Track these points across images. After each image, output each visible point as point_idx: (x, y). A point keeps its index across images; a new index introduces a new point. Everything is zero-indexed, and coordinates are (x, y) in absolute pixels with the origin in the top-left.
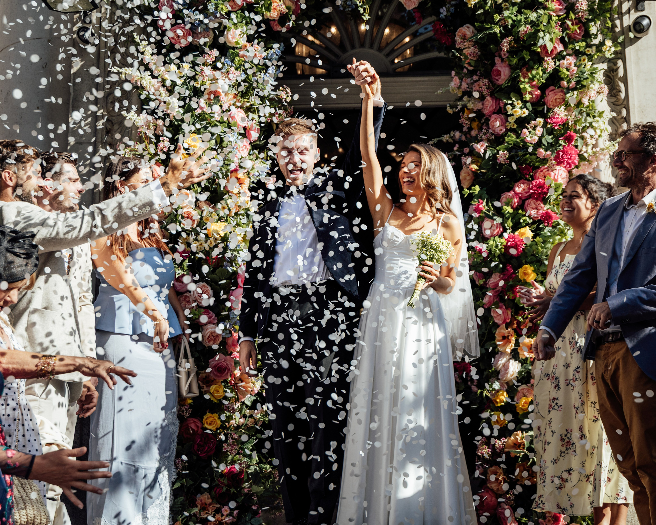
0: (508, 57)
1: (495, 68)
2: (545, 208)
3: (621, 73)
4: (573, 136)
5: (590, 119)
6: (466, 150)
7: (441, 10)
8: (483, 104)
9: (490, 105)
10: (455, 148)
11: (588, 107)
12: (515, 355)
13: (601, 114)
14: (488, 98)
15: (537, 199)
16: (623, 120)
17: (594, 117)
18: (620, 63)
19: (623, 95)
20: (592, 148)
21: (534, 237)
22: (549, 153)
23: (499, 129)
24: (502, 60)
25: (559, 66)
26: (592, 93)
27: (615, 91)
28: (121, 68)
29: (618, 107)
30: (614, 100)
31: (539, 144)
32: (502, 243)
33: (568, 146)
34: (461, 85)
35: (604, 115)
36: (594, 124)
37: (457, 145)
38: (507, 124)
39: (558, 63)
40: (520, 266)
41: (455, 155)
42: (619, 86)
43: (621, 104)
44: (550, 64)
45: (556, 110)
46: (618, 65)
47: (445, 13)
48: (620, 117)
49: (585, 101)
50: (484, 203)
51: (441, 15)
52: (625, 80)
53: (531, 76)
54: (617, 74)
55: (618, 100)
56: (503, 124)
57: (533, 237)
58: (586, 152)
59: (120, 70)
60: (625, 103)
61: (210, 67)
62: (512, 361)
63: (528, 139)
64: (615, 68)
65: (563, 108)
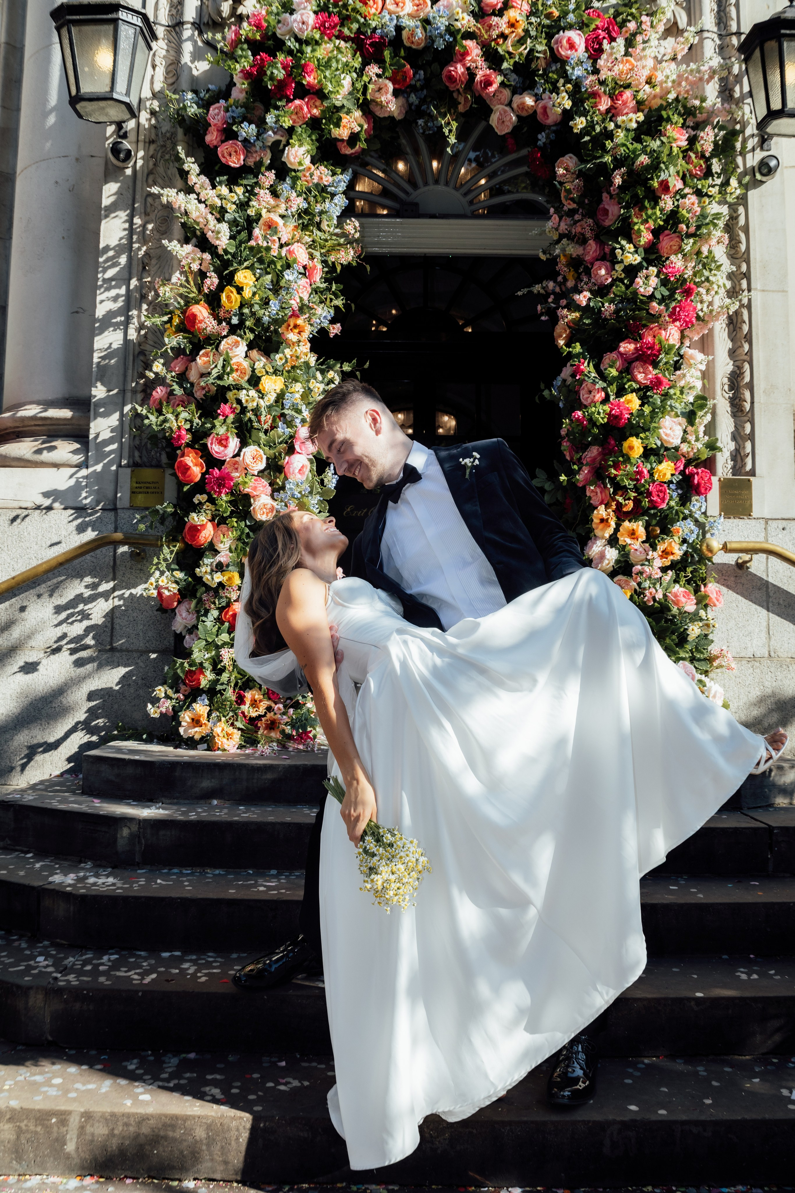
0: (617, 194)
1: (601, 206)
2: (654, 373)
3: (742, 221)
4: (692, 289)
5: (706, 273)
6: (564, 302)
7: (540, 136)
8: (584, 249)
9: (593, 249)
10: (550, 300)
11: (707, 257)
12: (613, 541)
13: (718, 267)
14: (591, 242)
15: (645, 362)
16: (742, 276)
17: (711, 270)
18: (741, 209)
19: (743, 247)
20: (708, 307)
21: (642, 405)
22: (662, 307)
23: (604, 278)
24: (611, 197)
25: (678, 207)
26: (713, 242)
27: (733, 242)
28: (162, 188)
29: (737, 261)
30: (733, 251)
31: (652, 297)
32: (604, 411)
33: (686, 300)
34: (559, 225)
35: (722, 268)
36: (711, 278)
37: (552, 297)
38: (614, 272)
39: (676, 203)
40: (626, 439)
41: (549, 308)
42: (739, 235)
43: (741, 258)
44: (667, 203)
45: (673, 258)
46: (739, 212)
47: (544, 140)
48: (738, 272)
49: (705, 250)
50: (586, 364)
51: (540, 143)
52: (746, 229)
53: (644, 217)
54: (738, 223)
55: (737, 252)
56: (608, 272)
57: (640, 406)
58: (702, 310)
59: (162, 192)
60: (745, 256)
61: (267, 191)
62: (608, 548)
63: (642, 290)
64: (735, 215)
65: (680, 256)
